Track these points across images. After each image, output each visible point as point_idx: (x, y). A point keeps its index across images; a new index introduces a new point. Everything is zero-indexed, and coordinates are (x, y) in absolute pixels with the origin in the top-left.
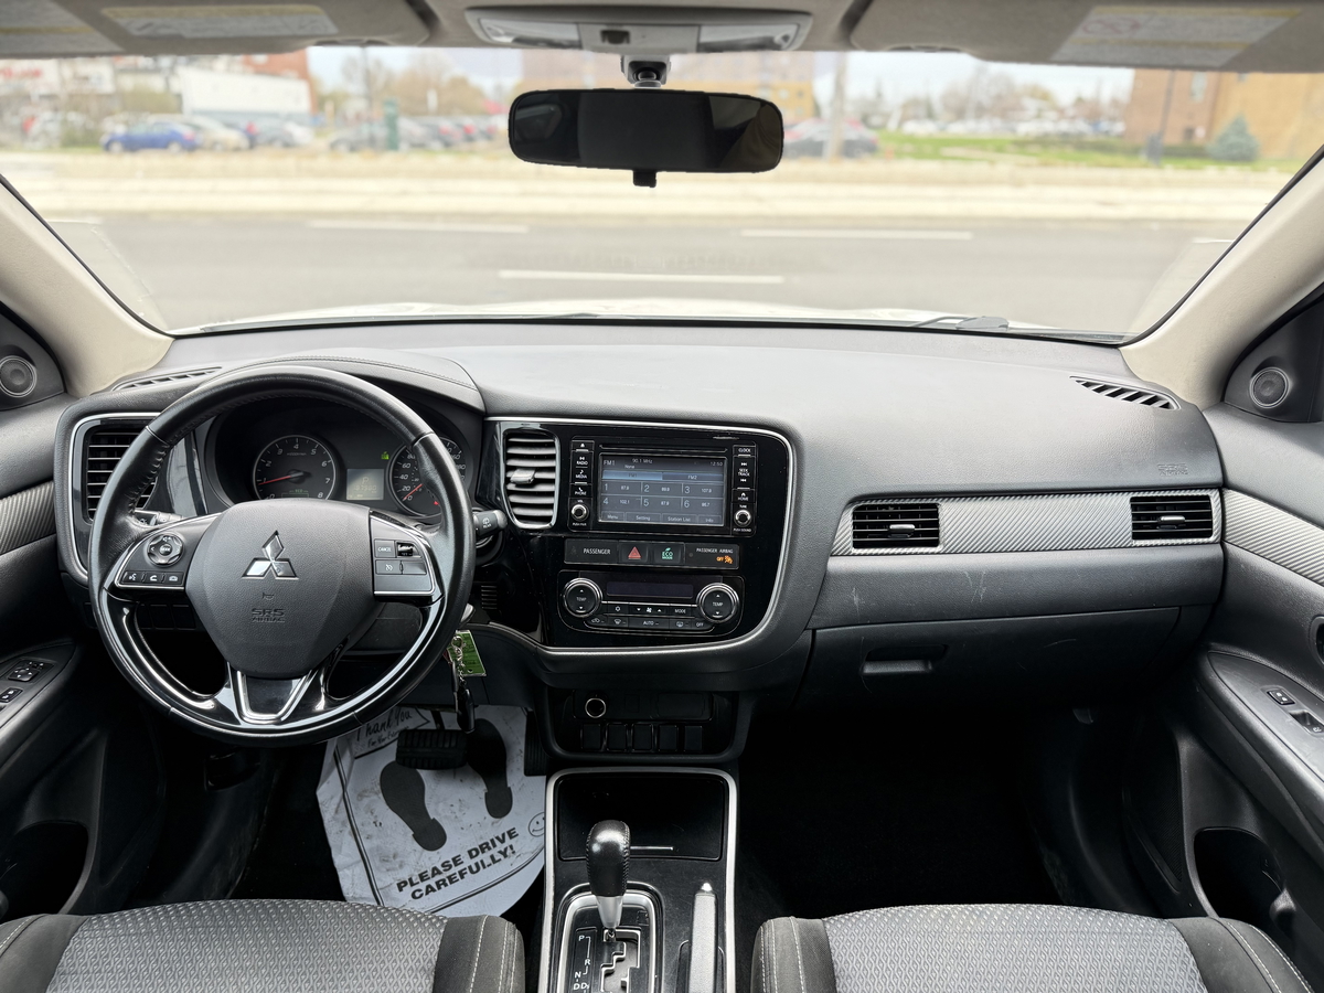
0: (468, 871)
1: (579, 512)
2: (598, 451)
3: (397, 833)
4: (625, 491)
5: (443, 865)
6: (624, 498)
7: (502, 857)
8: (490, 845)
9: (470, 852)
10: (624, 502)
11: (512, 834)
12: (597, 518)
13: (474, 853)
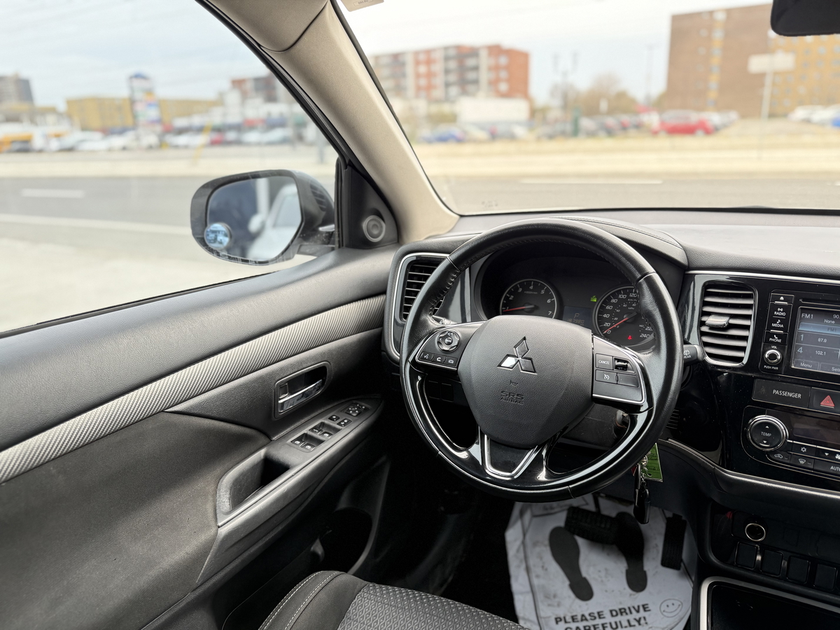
0: (608, 625)
1: (773, 356)
2: (797, 304)
3: (557, 580)
4: (822, 343)
5: (590, 615)
6: (821, 350)
7: (636, 623)
8: (628, 611)
9: (611, 611)
10: (821, 353)
11: (645, 608)
12: (789, 364)
13: (614, 613)
